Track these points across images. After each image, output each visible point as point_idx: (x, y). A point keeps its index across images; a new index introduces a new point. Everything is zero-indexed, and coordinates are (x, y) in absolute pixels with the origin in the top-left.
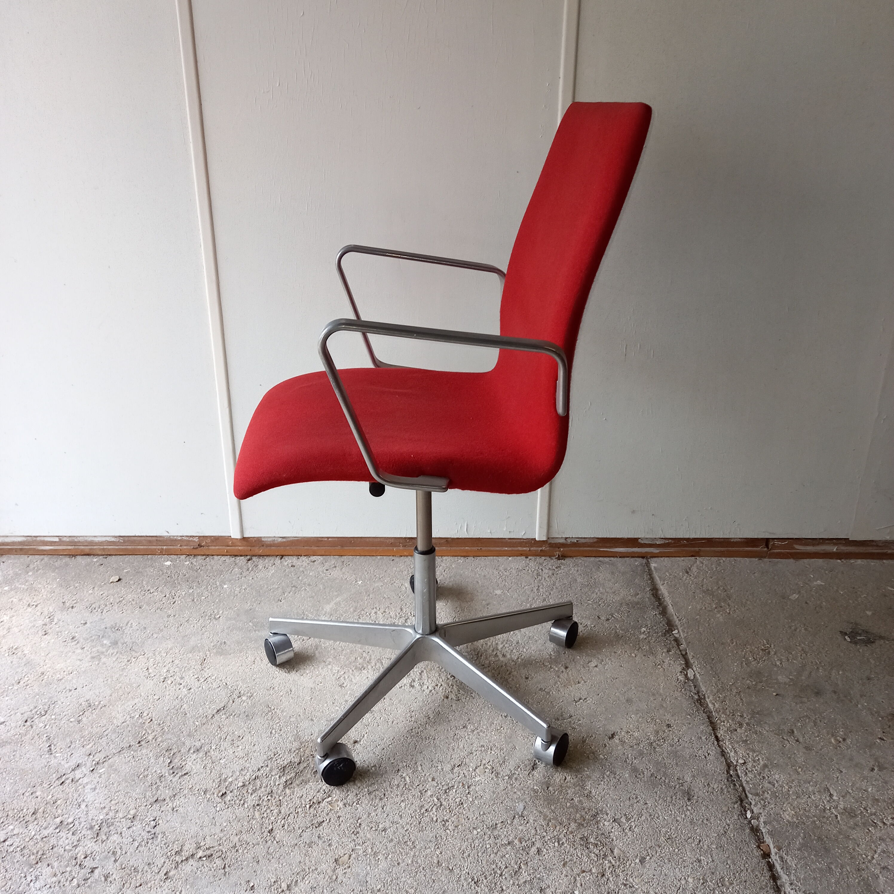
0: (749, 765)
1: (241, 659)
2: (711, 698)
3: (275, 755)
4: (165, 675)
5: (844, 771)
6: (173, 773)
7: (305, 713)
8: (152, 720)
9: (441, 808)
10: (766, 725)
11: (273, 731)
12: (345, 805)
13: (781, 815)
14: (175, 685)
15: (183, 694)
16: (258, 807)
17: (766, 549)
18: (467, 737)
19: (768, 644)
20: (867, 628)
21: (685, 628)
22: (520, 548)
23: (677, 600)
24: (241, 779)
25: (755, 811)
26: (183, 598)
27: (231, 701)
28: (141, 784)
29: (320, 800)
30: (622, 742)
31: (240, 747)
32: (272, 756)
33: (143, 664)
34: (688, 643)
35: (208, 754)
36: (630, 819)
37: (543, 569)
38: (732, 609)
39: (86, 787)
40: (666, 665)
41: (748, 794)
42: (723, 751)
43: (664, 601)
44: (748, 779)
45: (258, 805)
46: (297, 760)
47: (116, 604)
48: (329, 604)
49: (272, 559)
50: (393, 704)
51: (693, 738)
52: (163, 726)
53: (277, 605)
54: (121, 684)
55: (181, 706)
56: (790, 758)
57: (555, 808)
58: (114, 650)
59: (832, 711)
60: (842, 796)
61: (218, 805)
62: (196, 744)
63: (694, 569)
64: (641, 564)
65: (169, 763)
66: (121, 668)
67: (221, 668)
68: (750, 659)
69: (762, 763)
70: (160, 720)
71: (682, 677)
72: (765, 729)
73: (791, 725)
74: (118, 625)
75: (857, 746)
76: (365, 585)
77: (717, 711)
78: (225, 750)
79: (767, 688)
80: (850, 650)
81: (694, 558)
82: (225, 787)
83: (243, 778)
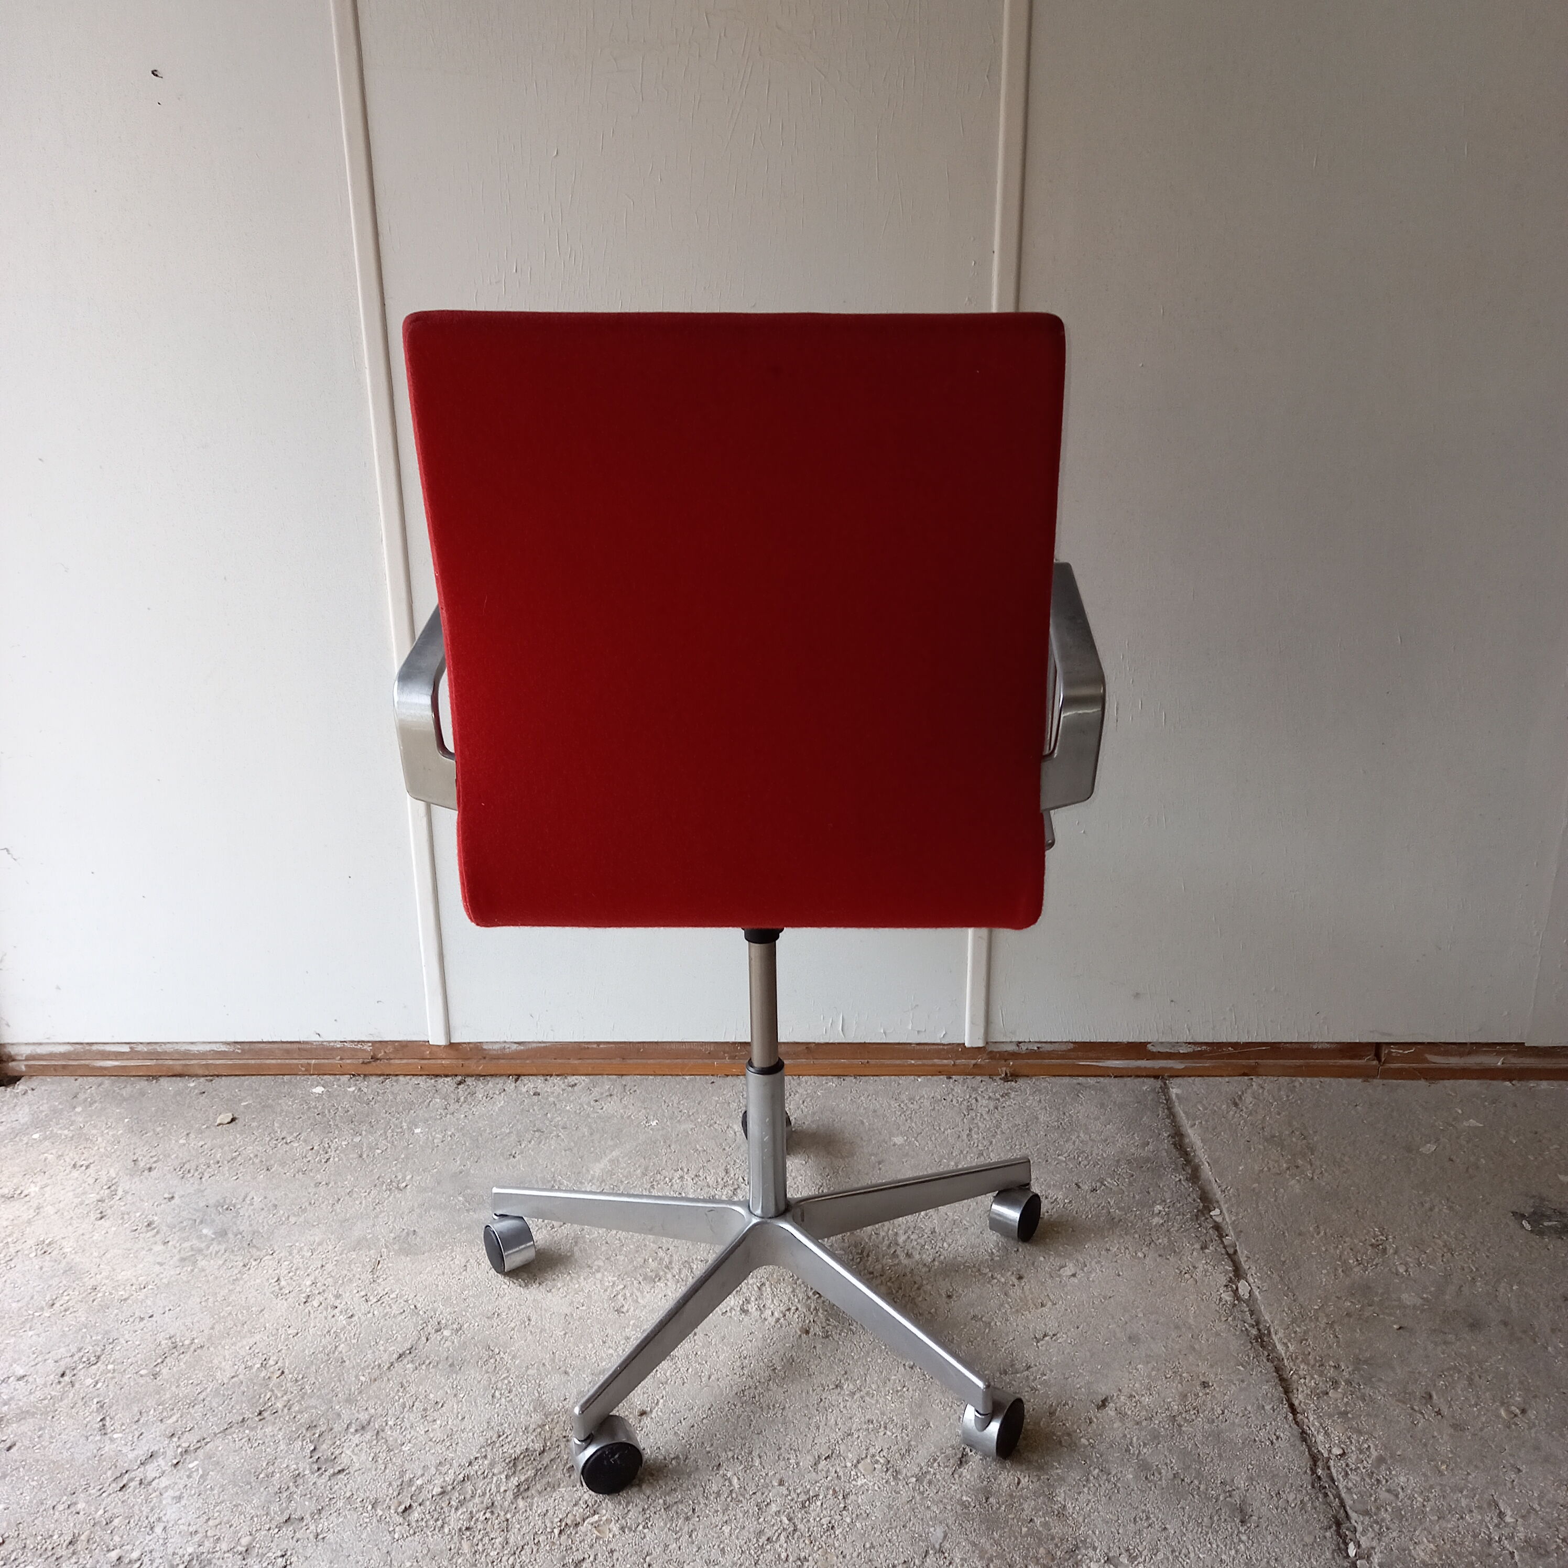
0: (1352, 1459)
1: (442, 1261)
2: (1280, 1334)
3: (499, 1436)
4: (308, 1290)
5: (1524, 1468)
6: (319, 1469)
7: (553, 1360)
8: (283, 1373)
9: (796, 1536)
10: (1381, 1384)
11: (497, 1394)
12: (622, 1529)
13: (1410, 1550)
14: (326, 1309)
15: (340, 1325)
16: (468, 1533)
17: (1375, 1062)
18: (841, 1406)
19: (1382, 1235)
20: (1562, 1206)
21: (1232, 1205)
22: (936, 1061)
23: (1217, 1154)
24: (438, 1481)
25: (1363, 1546)
26: (343, 1151)
27: (424, 1339)
28: (262, 1489)
29: (578, 1520)
30: (1121, 1414)
31: (438, 1422)
32: (494, 1439)
33: (270, 1272)
34: (1238, 1234)
35: (381, 1434)
36: (1136, 1558)
37: (979, 1098)
38: (1318, 1171)
39: (165, 1495)
40: (1198, 1274)
41: (1350, 1512)
42: (1303, 1432)
43: (1194, 1156)
44: (1350, 1484)
45: (467, 1529)
46: (538, 1446)
47: (226, 1162)
48: (599, 1162)
49: (500, 1081)
50: (710, 1343)
51: (1249, 1408)
52: (302, 1384)
53: (508, 1164)
54: (230, 1308)
55: (336, 1347)
56: (1425, 1445)
57: (1000, 1536)
58: (220, 1246)
59: (1502, 1359)
60: (1523, 1517)
61: (397, 1529)
62: (360, 1416)
63: (1248, 1098)
64: (1153, 1090)
65: (312, 1452)
66: (231, 1279)
67: (407, 1278)
68: (1351, 1261)
69: (1374, 1454)
70: (298, 1374)
71: (1229, 1296)
72: (1379, 1391)
73: (1427, 1385)
74: (228, 1201)
75: (1547, 1424)
76: (663, 1128)
77: (1293, 1359)
78: (411, 1427)
79: (1381, 1316)
80: (1532, 1247)
81: (1246, 1078)
82: (410, 1496)
83: (442, 1479)
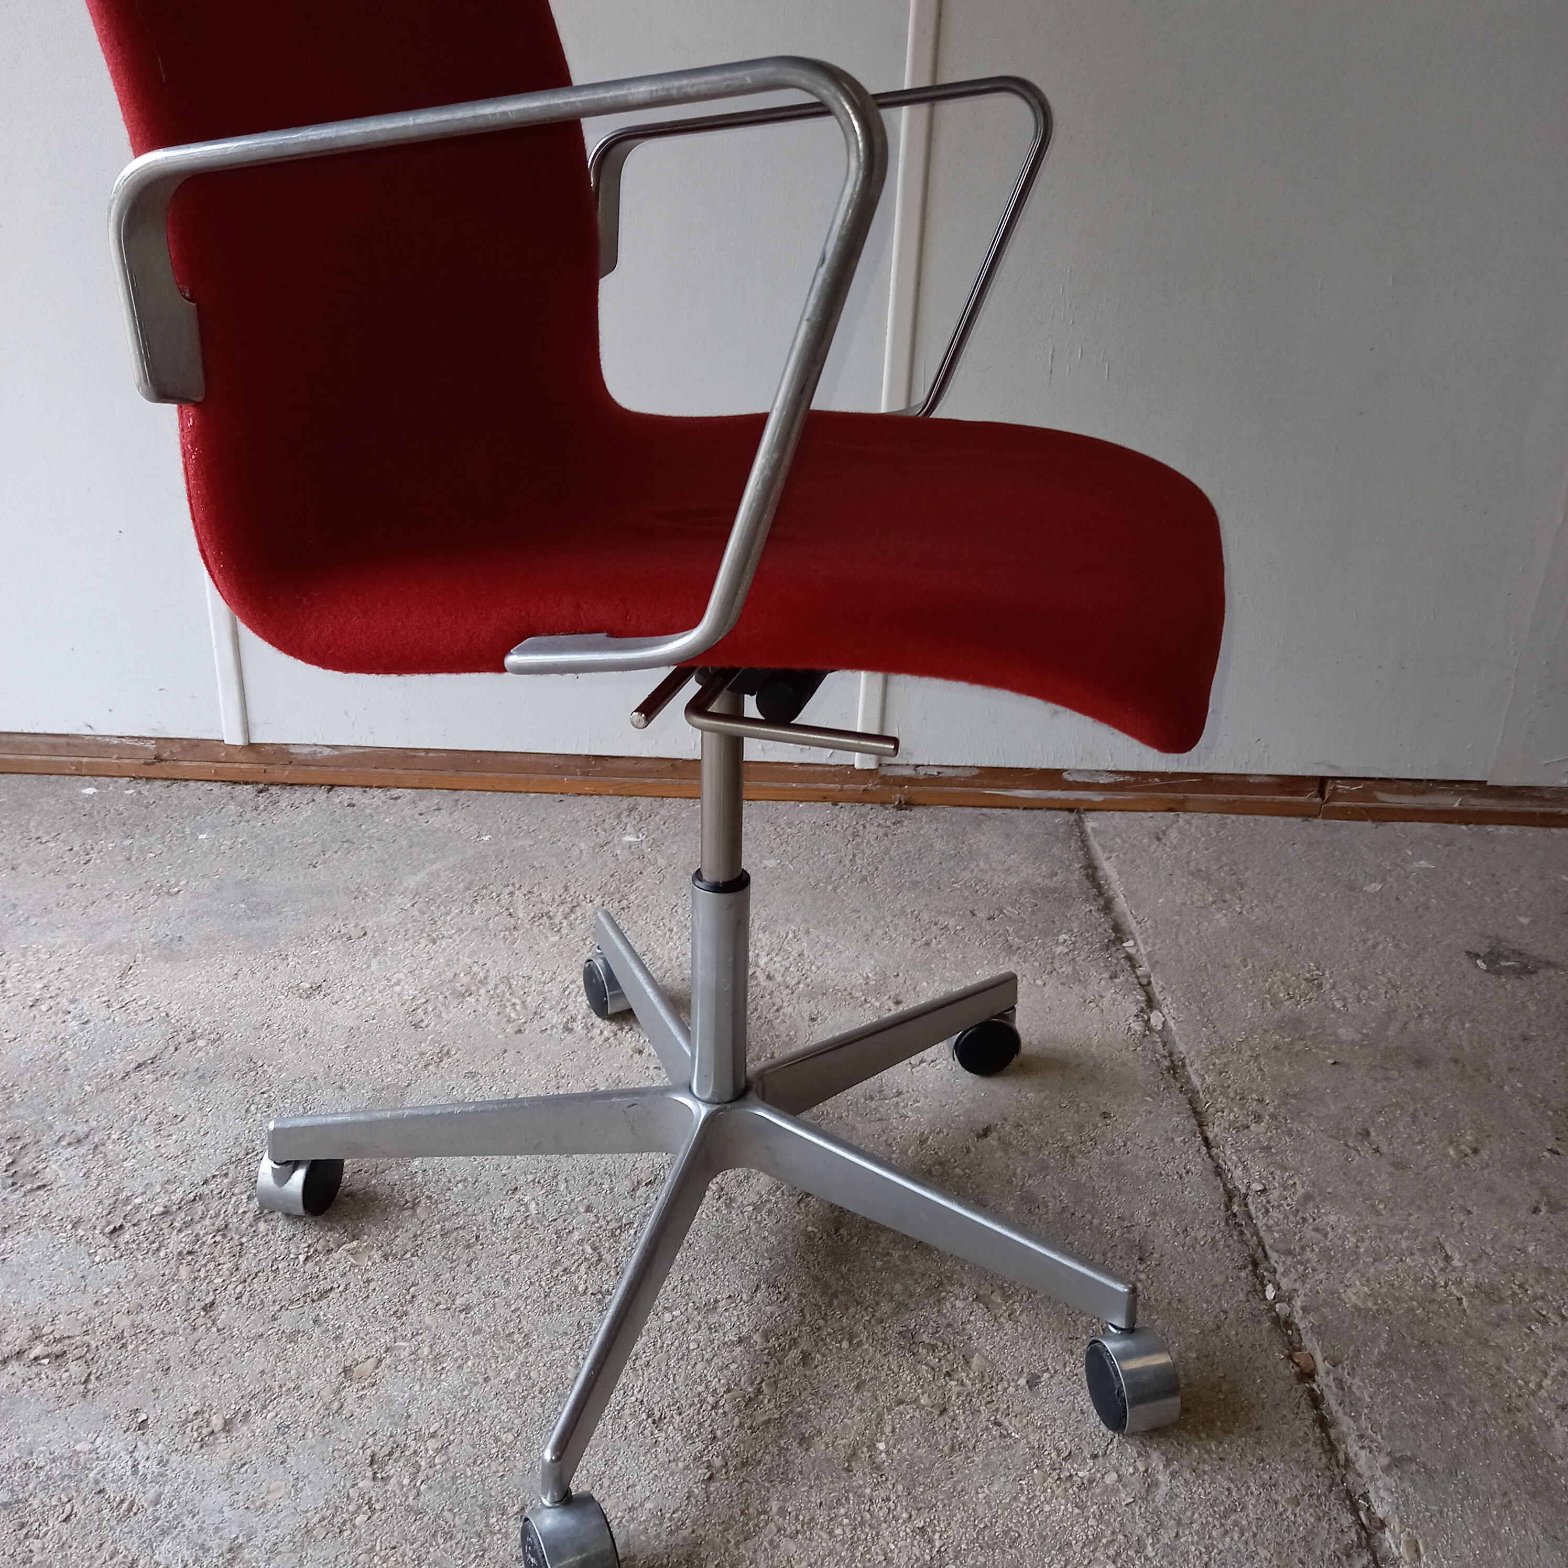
0: (1274, 1195)
1: (208, 968)
2: (1196, 1066)
3: (247, 1154)
4: (37, 993)
5: (1475, 1210)
6: (14, 1183)
7: (327, 1074)
9: (599, 1267)
10: (1311, 1119)
11: (253, 1108)
12: (386, 1257)
13: (1339, 1293)
14: (56, 1014)
15: (70, 1031)
16: (190, 1258)
17: (1318, 800)
19: (1318, 970)
20: (1521, 947)
21: (1149, 937)
22: (821, 785)
23: (1135, 886)
24: (162, 1200)
25: (1284, 1288)
26: (107, 854)
27: (172, 1049)
29: (332, 1245)
30: (1005, 1144)
31: (174, 1137)
32: (240, 1156)
34: (1153, 965)
35: (101, 1148)
36: (1010, 1297)
37: (867, 825)
38: (1247, 906)
40: (1105, 1003)
41: (1269, 1251)
42: (1218, 1166)
43: (1109, 889)
44: (1271, 1222)
45: (189, 1253)
48: (415, 874)
49: (310, 792)
50: (522, 1061)
51: (1156, 1140)
52: (10, 1092)
53: (306, 874)
56: (1360, 1183)
57: (849, 1270)
59: (1452, 1096)
60: (1473, 1261)
61: (99, 1251)
62: (77, 1128)
63: (1173, 834)
64: (1067, 823)
65: (8, 1165)
67: (162, 985)
68: (1281, 995)
69: (1301, 1191)
71: (1140, 1026)
72: (1308, 1127)
73: (1365, 1121)
75: (1503, 1165)
76: (496, 844)
77: (1210, 1091)
78: (140, 1142)
79: (1314, 1050)
80: (1487, 986)
81: (1173, 813)
82: (123, 1215)
83: (167, 1198)
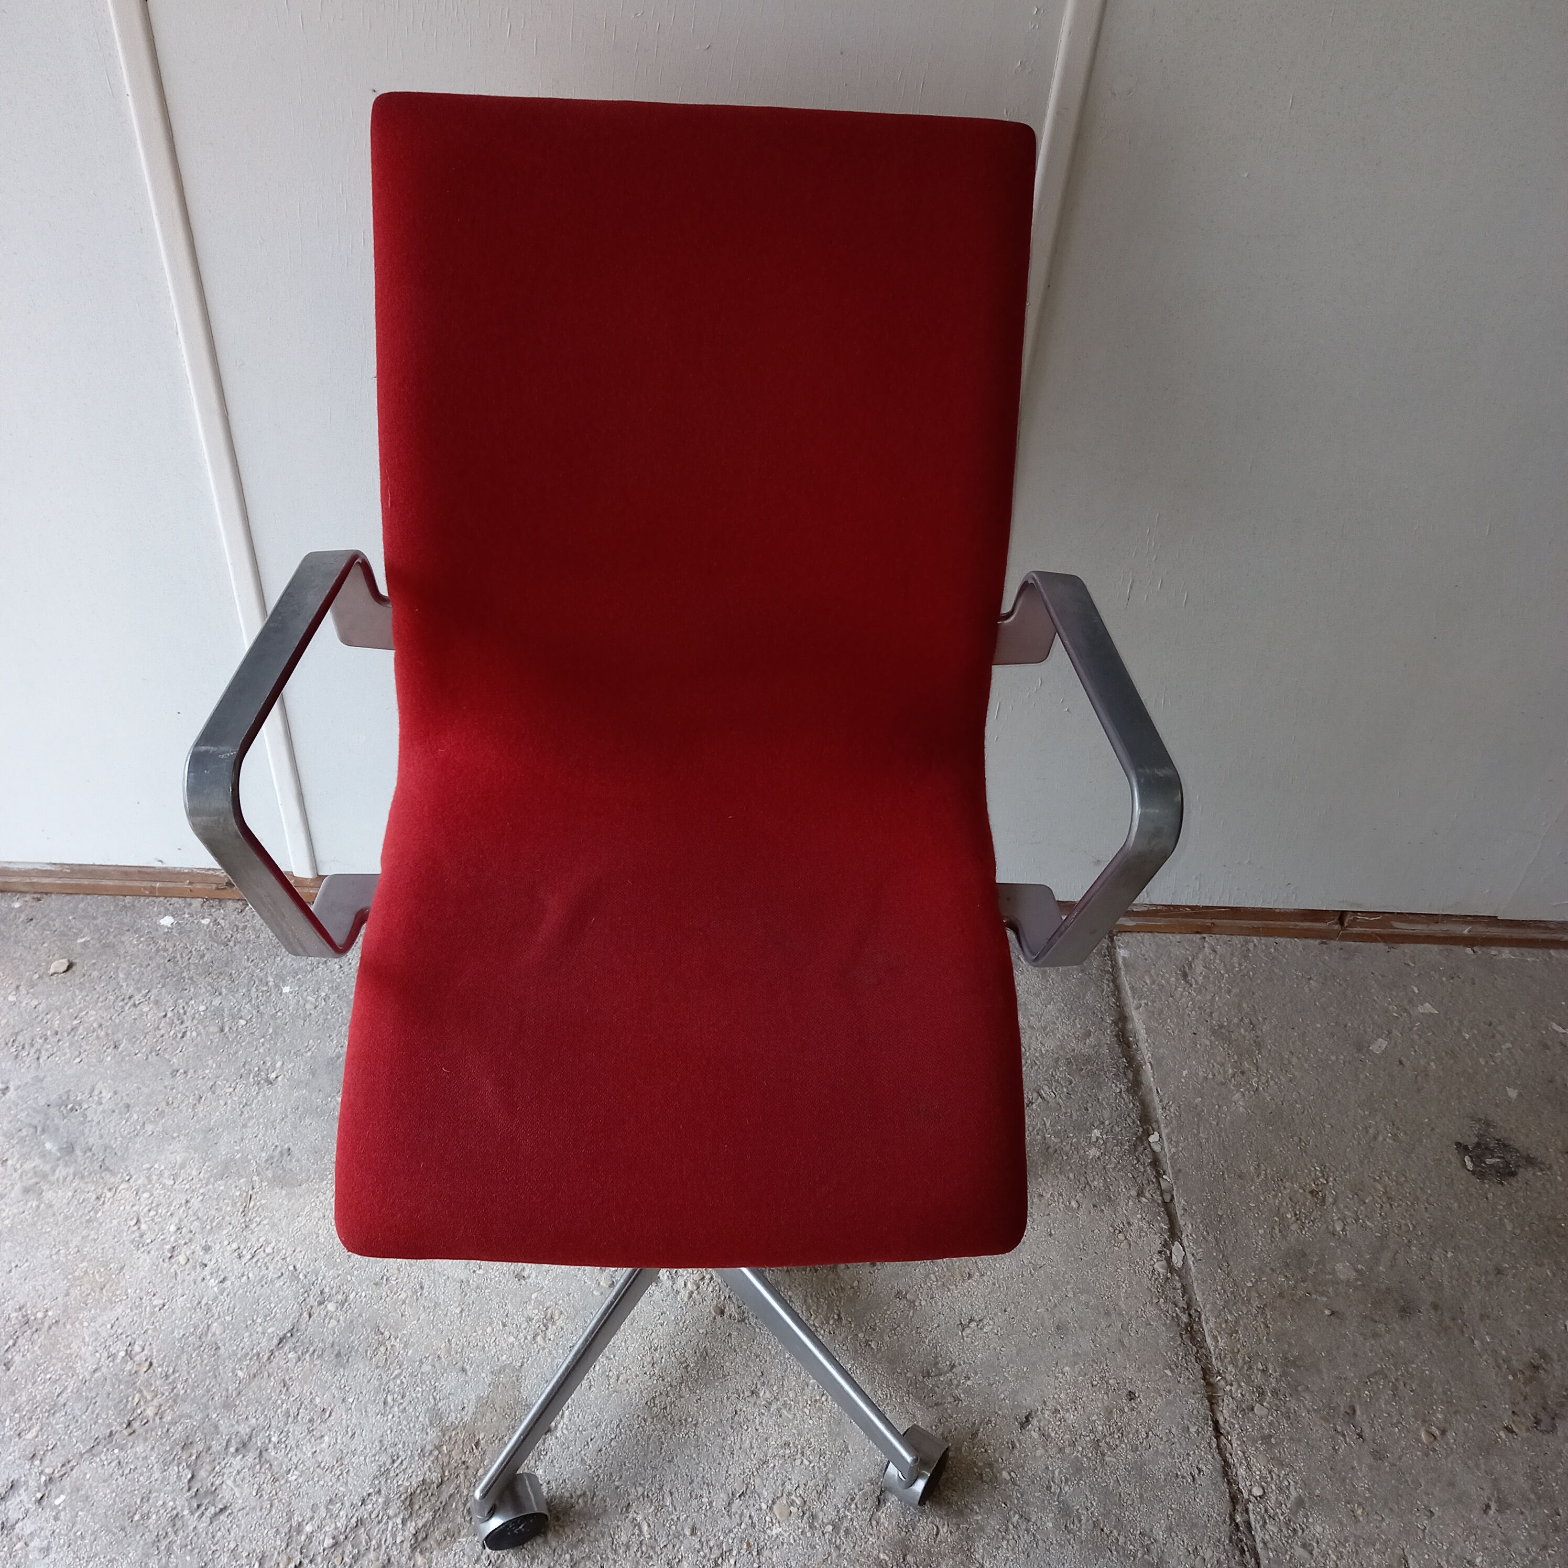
0: (1271, 1503)
2: (1211, 1322)
3: (394, 1462)
4: (172, 1239)
5: (1437, 1512)
6: (199, 1506)
7: (449, 1352)
8: (151, 1364)
10: (1306, 1395)
11: (389, 1399)
14: (195, 1268)
15: (211, 1293)
17: (1337, 927)
18: (757, 1421)
19: (1323, 1176)
20: (1507, 1136)
21: (1173, 1130)
23: (1161, 1051)
24: (330, 1527)
26: (201, 1021)
27: (306, 1315)
28: (138, 1537)
30: (1045, 1437)
31: (326, 1438)
32: (387, 1466)
33: (128, 1208)
34: (1176, 1171)
35: (264, 1454)
38: (1263, 1080)
39: (32, 1545)
40: (1133, 1235)
42: (1225, 1463)
43: (1137, 1054)
44: (1267, 1538)
46: (435, 1476)
47: (66, 1034)
51: (1174, 1430)
52: (174, 1382)
54: (85, 1264)
55: (209, 1326)
56: (1344, 1480)
58: (67, 1169)
59: (1428, 1359)
62: (240, 1429)
63: (1199, 967)
65: (190, 1481)
66: (83, 1219)
67: (284, 1223)
68: (1289, 1216)
69: (1294, 1494)
70: (168, 1366)
71: (1162, 1267)
72: (1304, 1406)
73: (1353, 1396)
74: (72, 1098)
75: (1464, 1450)
77: (1220, 1358)
78: (297, 1446)
79: (1314, 1296)
80: (1471, 1195)
81: (1198, 936)
82: (299, 1547)
83: (333, 1526)
